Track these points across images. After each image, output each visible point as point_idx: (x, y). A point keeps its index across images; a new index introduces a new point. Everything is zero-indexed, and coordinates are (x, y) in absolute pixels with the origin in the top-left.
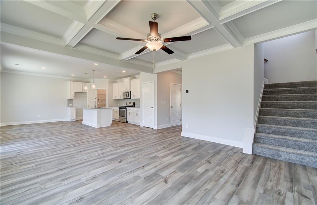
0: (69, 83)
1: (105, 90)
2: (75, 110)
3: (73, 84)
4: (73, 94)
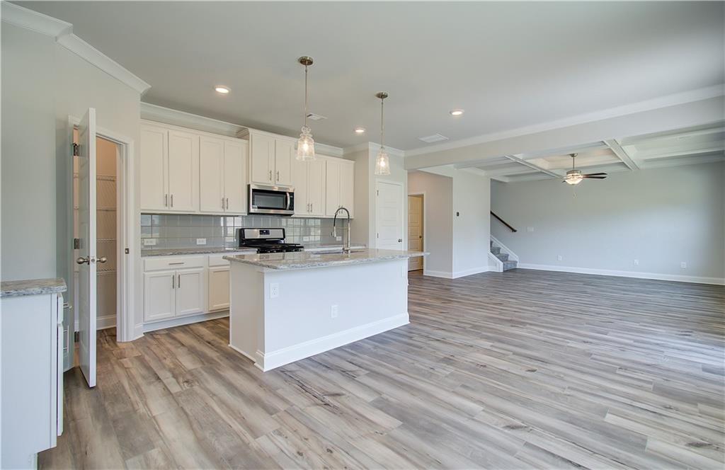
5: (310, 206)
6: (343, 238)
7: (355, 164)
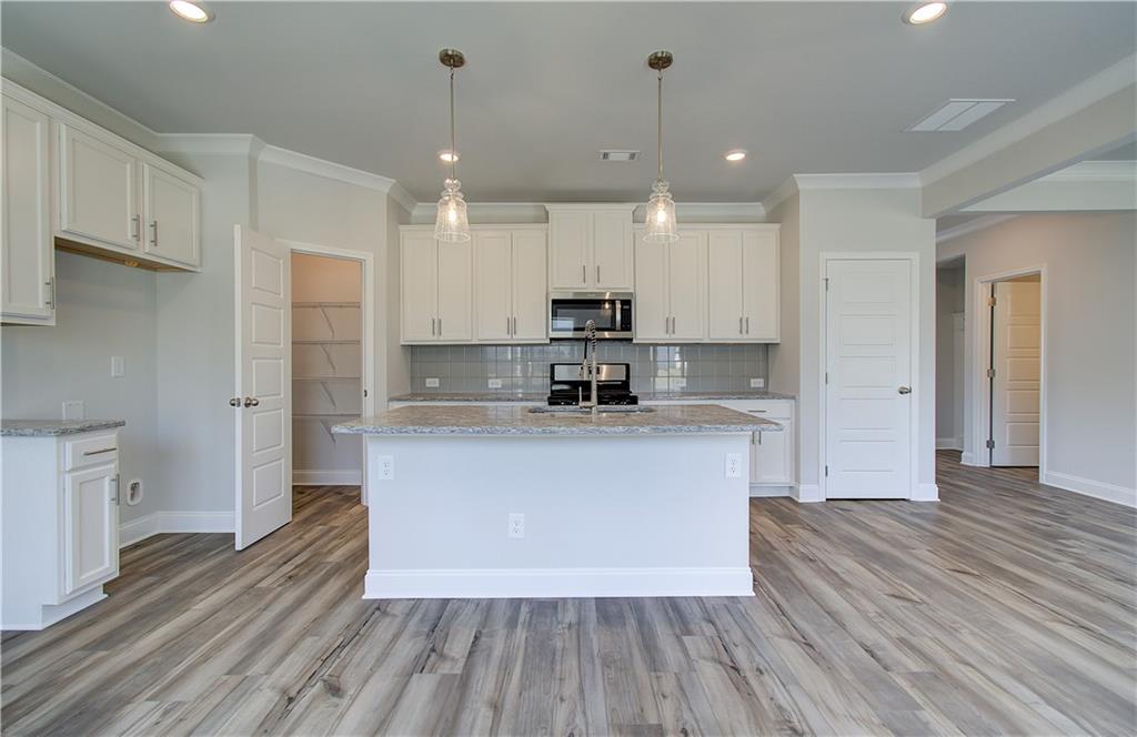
5: (670, 324)
6: (766, 383)
7: (781, 230)
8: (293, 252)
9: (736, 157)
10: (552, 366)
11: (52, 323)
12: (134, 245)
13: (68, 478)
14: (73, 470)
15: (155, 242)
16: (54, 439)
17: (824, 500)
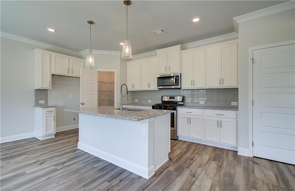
0: (38, 53)
1: (114, 72)
2: (54, 114)
3: (48, 57)
4: (49, 79)
5: (193, 83)
8: (98, 71)
9: (196, 20)
10: (162, 96)
11: (51, 89)
12: (68, 74)
13: (44, 115)
14: (45, 114)
15: (72, 73)
16: (42, 108)
17: (252, 157)
